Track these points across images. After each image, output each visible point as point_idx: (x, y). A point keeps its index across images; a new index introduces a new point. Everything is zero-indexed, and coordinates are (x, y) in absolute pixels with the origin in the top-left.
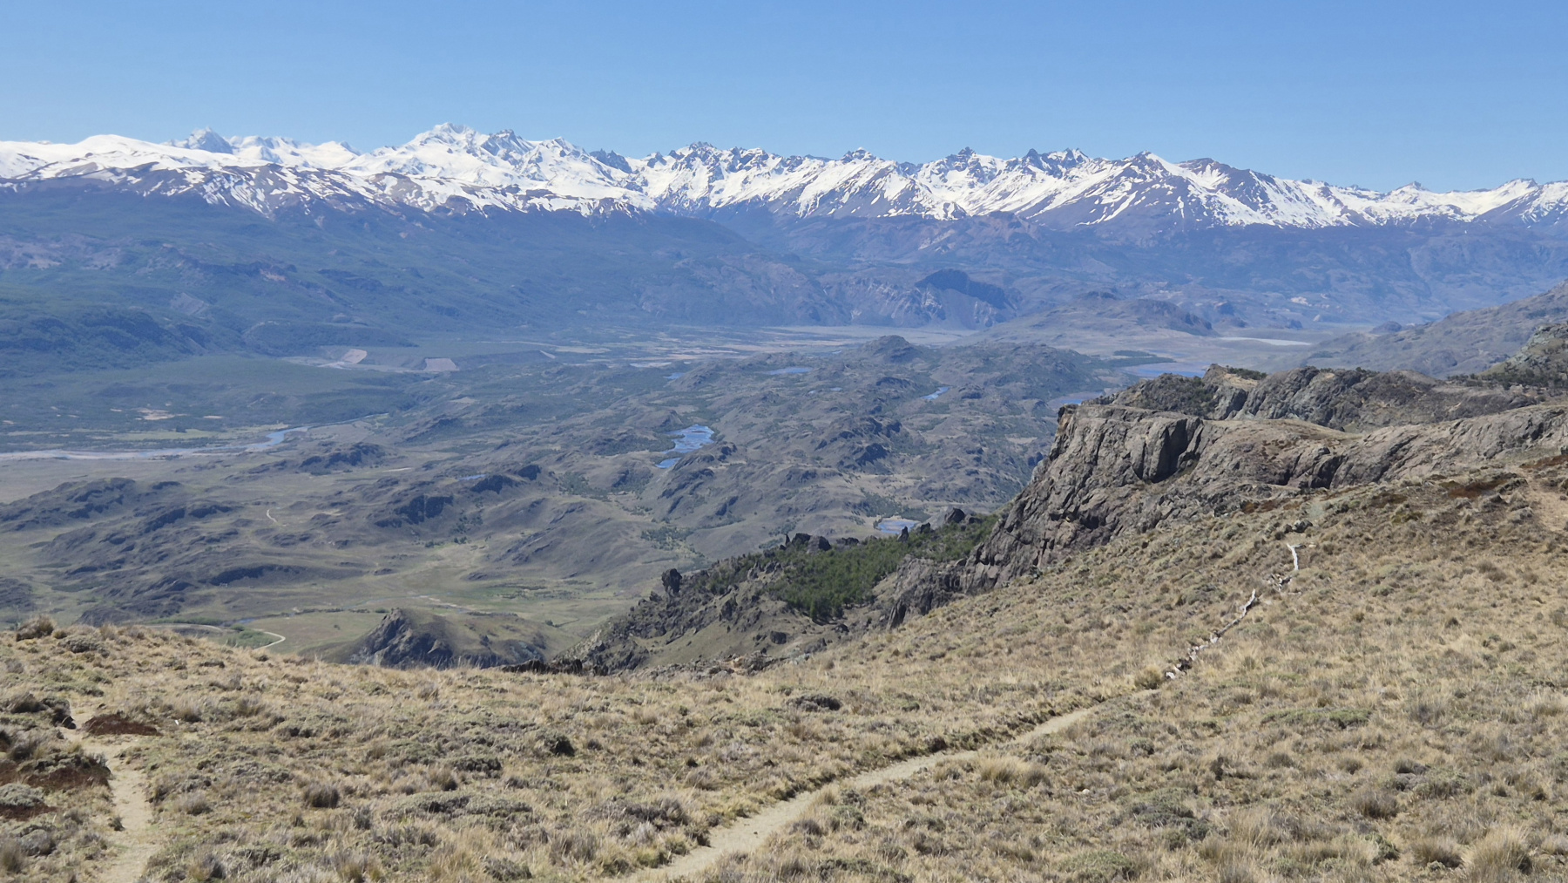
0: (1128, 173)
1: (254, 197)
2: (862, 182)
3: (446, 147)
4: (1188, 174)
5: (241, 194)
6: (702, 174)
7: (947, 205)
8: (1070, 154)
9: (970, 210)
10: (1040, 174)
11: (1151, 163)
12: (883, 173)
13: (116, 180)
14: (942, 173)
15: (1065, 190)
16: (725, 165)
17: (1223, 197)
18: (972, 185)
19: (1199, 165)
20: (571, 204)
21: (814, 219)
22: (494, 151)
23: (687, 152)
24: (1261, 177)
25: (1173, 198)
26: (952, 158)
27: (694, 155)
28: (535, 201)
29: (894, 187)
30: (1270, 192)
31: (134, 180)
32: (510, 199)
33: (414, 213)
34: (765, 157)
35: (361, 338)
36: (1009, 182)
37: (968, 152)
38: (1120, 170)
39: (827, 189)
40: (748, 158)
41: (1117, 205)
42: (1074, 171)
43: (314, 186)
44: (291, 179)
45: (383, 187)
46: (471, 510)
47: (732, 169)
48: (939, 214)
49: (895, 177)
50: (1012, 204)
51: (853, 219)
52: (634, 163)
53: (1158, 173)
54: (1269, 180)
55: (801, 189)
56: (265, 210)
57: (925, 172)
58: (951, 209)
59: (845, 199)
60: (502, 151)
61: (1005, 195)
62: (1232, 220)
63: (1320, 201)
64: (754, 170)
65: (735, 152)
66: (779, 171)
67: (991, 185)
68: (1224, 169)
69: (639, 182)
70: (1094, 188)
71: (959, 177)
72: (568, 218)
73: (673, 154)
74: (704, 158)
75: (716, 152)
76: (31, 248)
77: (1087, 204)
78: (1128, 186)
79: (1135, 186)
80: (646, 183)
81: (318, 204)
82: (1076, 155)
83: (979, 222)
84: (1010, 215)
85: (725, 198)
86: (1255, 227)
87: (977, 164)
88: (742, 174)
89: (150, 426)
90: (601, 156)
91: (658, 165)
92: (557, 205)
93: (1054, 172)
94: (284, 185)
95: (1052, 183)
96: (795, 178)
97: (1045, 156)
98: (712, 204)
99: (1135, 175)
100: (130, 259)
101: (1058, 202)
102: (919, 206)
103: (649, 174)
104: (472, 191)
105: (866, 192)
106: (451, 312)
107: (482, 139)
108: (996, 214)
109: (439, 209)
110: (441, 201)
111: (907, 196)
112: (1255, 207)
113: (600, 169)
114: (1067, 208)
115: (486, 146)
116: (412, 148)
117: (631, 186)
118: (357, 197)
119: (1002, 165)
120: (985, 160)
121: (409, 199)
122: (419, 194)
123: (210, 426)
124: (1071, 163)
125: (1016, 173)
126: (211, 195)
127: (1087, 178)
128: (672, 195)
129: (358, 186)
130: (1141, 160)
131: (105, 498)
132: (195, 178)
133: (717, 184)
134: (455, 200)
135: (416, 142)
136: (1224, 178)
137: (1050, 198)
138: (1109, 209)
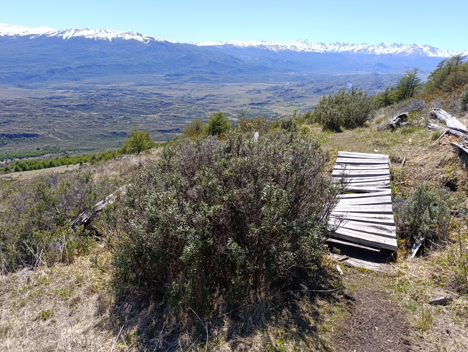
0: (412, 47)
1: (275, 50)
2: (365, 48)
3: (298, 42)
4: (423, 48)
6: (338, 47)
9: (383, 53)
10: (396, 47)
11: (416, 45)
12: (369, 47)
14: (378, 47)
15: (400, 50)
17: (429, 52)
18: (383, 49)
19: (425, 46)
20: (320, 51)
21: (356, 54)
23: (336, 43)
24: (436, 48)
25: (420, 51)
26: (380, 44)
29: (370, 49)
30: (438, 51)
31: (260, 47)
32: (310, 50)
33: (297, 52)
34: (348, 44)
35: (293, 71)
38: (410, 46)
39: (359, 49)
40: (345, 44)
42: (402, 47)
43: (283, 48)
44: (280, 47)
45: (292, 48)
46: (325, 91)
47: (343, 46)
48: (378, 54)
49: (371, 47)
50: (390, 52)
51: (363, 54)
52: (326, 45)
53: (418, 47)
54: (438, 49)
55: (355, 49)
56: (277, 52)
57: (375, 47)
58: (380, 53)
59: (362, 51)
60: (306, 43)
62: (430, 56)
63: (446, 53)
64: (346, 46)
65: (343, 43)
66: (350, 46)
67: (387, 49)
70: (405, 50)
71: (381, 48)
72: (319, 53)
73: (333, 43)
74: (338, 44)
75: (340, 43)
76: (248, 57)
77: (404, 53)
78: (412, 49)
79: (413, 49)
81: (284, 51)
83: (385, 55)
84: (390, 54)
85: (341, 51)
86: (434, 57)
87: (384, 45)
89: (271, 81)
90: (321, 44)
92: (318, 51)
93: (398, 47)
94: (279, 48)
95: (398, 49)
96: (353, 47)
97: (397, 44)
98: (339, 52)
100: (261, 59)
101: (398, 52)
102: (375, 52)
103: (329, 47)
104: (305, 49)
105: (366, 50)
106: (304, 67)
108: (388, 54)
109: (300, 52)
110: (301, 50)
111: (373, 50)
112: (434, 54)
113: (321, 46)
114: (400, 53)
117: (326, 48)
118: (289, 50)
119: (389, 45)
121: (296, 50)
123: (278, 81)
124: (401, 45)
125: (391, 47)
126: (270, 49)
127: (404, 48)
128: (332, 50)
129: (289, 48)
131: (277, 88)
132: (268, 47)
133: (340, 48)
134: (303, 50)
136: (429, 48)
137: (397, 51)
138: (408, 53)
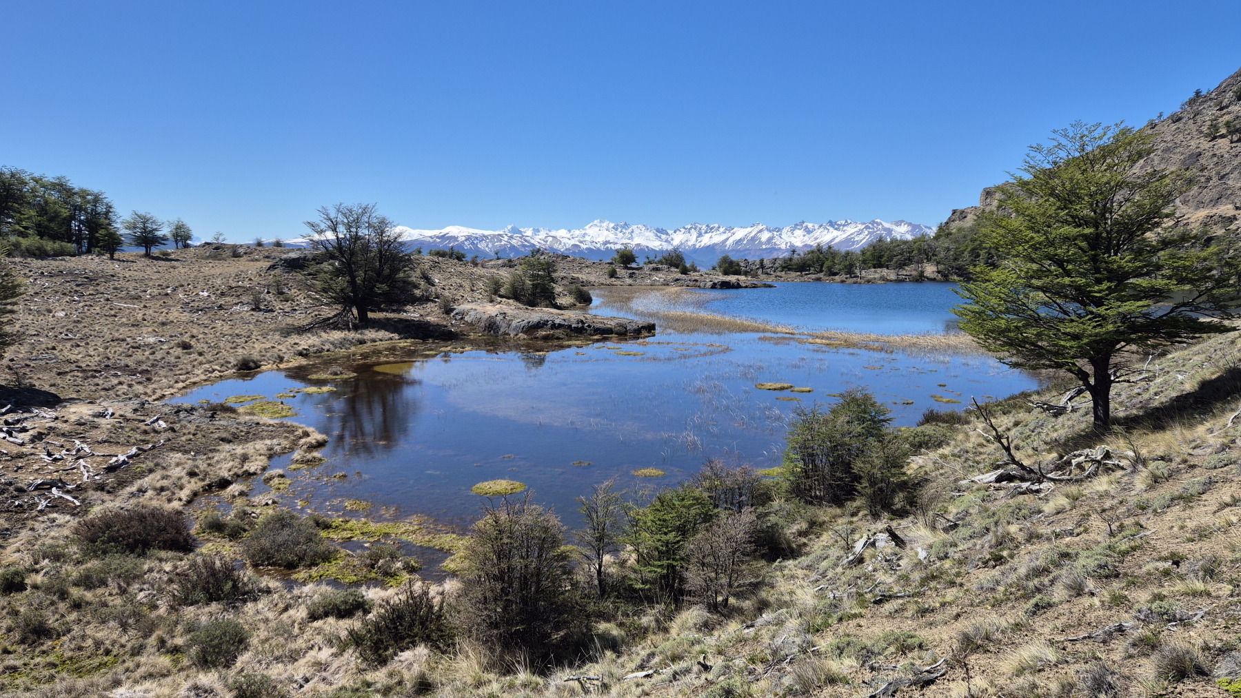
0: (867, 227)
1: (487, 246)
2: (752, 235)
3: (598, 229)
4: (894, 227)
5: (482, 246)
6: (694, 234)
7: (787, 243)
8: (846, 222)
11: (877, 223)
12: (761, 231)
13: (431, 240)
14: (792, 231)
15: (841, 236)
16: (703, 231)
18: (804, 236)
19: (898, 223)
22: (616, 229)
23: (689, 227)
24: (926, 227)
25: (886, 236)
26: (796, 225)
27: (691, 228)
28: (608, 245)
29: (765, 236)
31: (438, 240)
34: (719, 227)
36: (818, 233)
37: (803, 222)
38: (864, 226)
39: (738, 238)
40: (711, 229)
41: (861, 241)
42: (845, 228)
45: (547, 241)
47: (706, 232)
48: (783, 246)
49: (766, 232)
52: (670, 232)
53: (880, 227)
55: (728, 239)
56: (491, 251)
57: (785, 231)
58: (789, 244)
59: (745, 242)
60: (619, 230)
61: (816, 239)
64: (714, 233)
65: (708, 226)
66: (722, 233)
67: (812, 234)
68: (910, 224)
69: (669, 239)
70: (852, 234)
71: (799, 233)
73: (684, 228)
74: (695, 229)
75: (699, 226)
77: (848, 241)
78: (866, 233)
79: (869, 232)
80: (672, 239)
82: (849, 221)
85: (703, 244)
87: (807, 227)
88: (710, 234)
90: (659, 230)
91: (678, 232)
95: (836, 233)
96: (727, 235)
97: (836, 223)
98: (697, 247)
99: (870, 228)
101: (837, 240)
102: (775, 244)
103: (674, 236)
105: (753, 239)
107: (612, 225)
111: (770, 240)
113: (657, 235)
114: (840, 242)
115: (613, 228)
116: (585, 230)
117: (666, 241)
119: (816, 227)
120: (810, 226)
122: (560, 244)
125: (821, 229)
127: (850, 230)
128: (682, 244)
130: (873, 222)
133: (699, 239)
135: (587, 227)
136: (910, 228)
137: (834, 239)
138: (858, 242)
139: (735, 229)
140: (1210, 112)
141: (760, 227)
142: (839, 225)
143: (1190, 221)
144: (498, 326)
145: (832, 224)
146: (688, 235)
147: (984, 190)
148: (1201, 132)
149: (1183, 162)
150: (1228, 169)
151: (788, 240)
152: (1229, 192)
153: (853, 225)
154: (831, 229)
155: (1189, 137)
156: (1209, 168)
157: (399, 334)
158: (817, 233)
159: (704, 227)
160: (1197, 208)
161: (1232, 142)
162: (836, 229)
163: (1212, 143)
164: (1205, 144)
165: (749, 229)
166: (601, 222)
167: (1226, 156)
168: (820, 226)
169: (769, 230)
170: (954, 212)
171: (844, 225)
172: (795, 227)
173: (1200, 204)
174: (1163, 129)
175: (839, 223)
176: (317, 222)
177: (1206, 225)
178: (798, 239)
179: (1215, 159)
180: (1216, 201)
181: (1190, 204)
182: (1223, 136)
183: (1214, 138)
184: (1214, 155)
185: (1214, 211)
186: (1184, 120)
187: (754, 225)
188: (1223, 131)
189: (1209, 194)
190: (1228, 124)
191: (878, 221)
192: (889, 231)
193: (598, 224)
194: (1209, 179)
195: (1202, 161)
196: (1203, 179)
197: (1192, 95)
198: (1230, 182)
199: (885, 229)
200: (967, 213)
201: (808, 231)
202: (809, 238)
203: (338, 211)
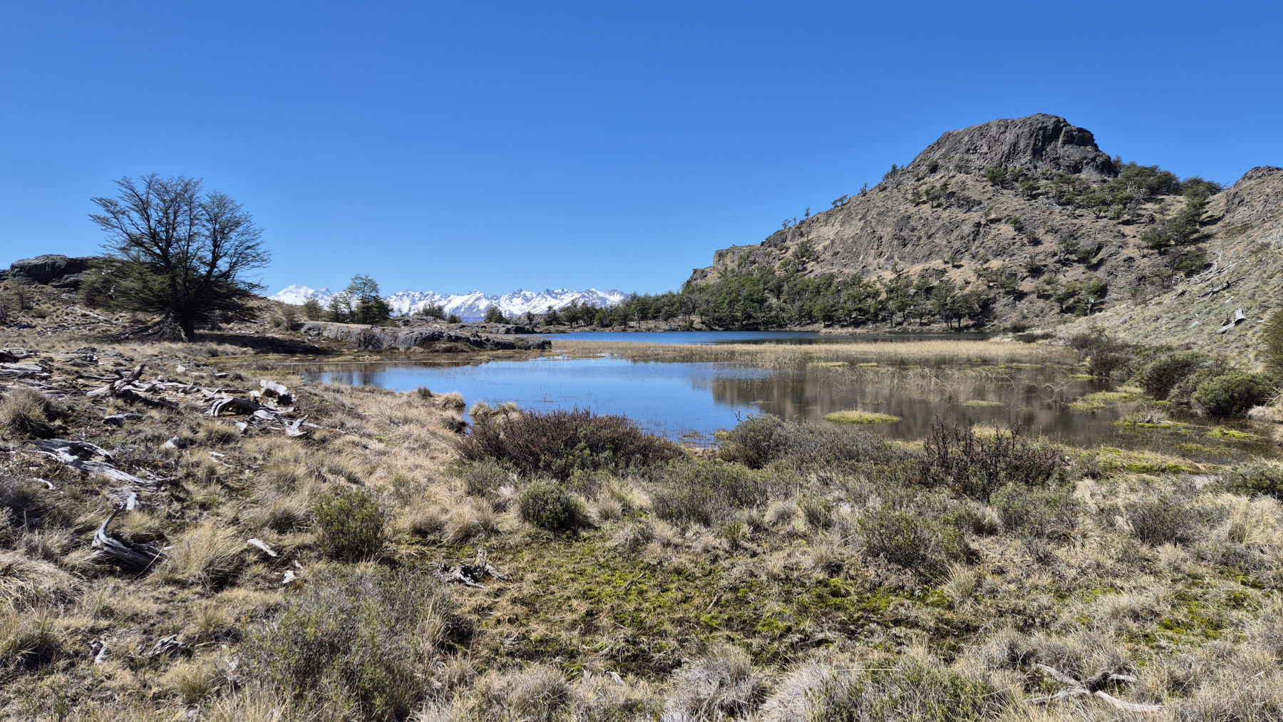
139: (451, 297)
140: (909, 183)
141: (478, 295)
142: (557, 294)
143: (910, 274)
144: (378, 340)
145: (549, 292)
146: (400, 302)
147: (717, 252)
148: (907, 199)
149: (897, 224)
150: (933, 230)
151: (506, 309)
152: (937, 249)
153: (570, 294)
154: (549, 298)
155: (897, 203)
156: (918, 228)
157: (253, 348)
158: (535, 301)
159: (417, 294)
160: (913, 263)
161: (932, 208)
162: (553, 298)
163: (917, 208)
164: (912, 209)
165: (466, 297)
166: (297, 287)
167: (930, 218)
168: (538, 295)
169: (487, 298)
170: (695, 271)
171: (561, 294)
172: (513, 295)
173: (915, 260)
174: (873, 197)
175: (556, 291)
176: (115, 199)
177: (923, 277)
178: (517, 307)
179: (922, 221)
180: (928, 256)
181: (907, 259)
182: (924, 202)
183: (918, 204)
184: (921, 218)
185: (927, 266)
186: (889, 189)
187: (471, 293)
188: (925, 198)
189: (921, 251)
190: (927, 193)
191: (593, 290)
192: (604, 300)
193: (295, 290)
194: (920, 238)
195: (913, 223)
196: (915, 239)
197: (890, 170)
198: (937, 241)
199: (601, 298)
200: (707, 272)
201: (527, 300)
202: (528, 306)
203: (149, 185)
